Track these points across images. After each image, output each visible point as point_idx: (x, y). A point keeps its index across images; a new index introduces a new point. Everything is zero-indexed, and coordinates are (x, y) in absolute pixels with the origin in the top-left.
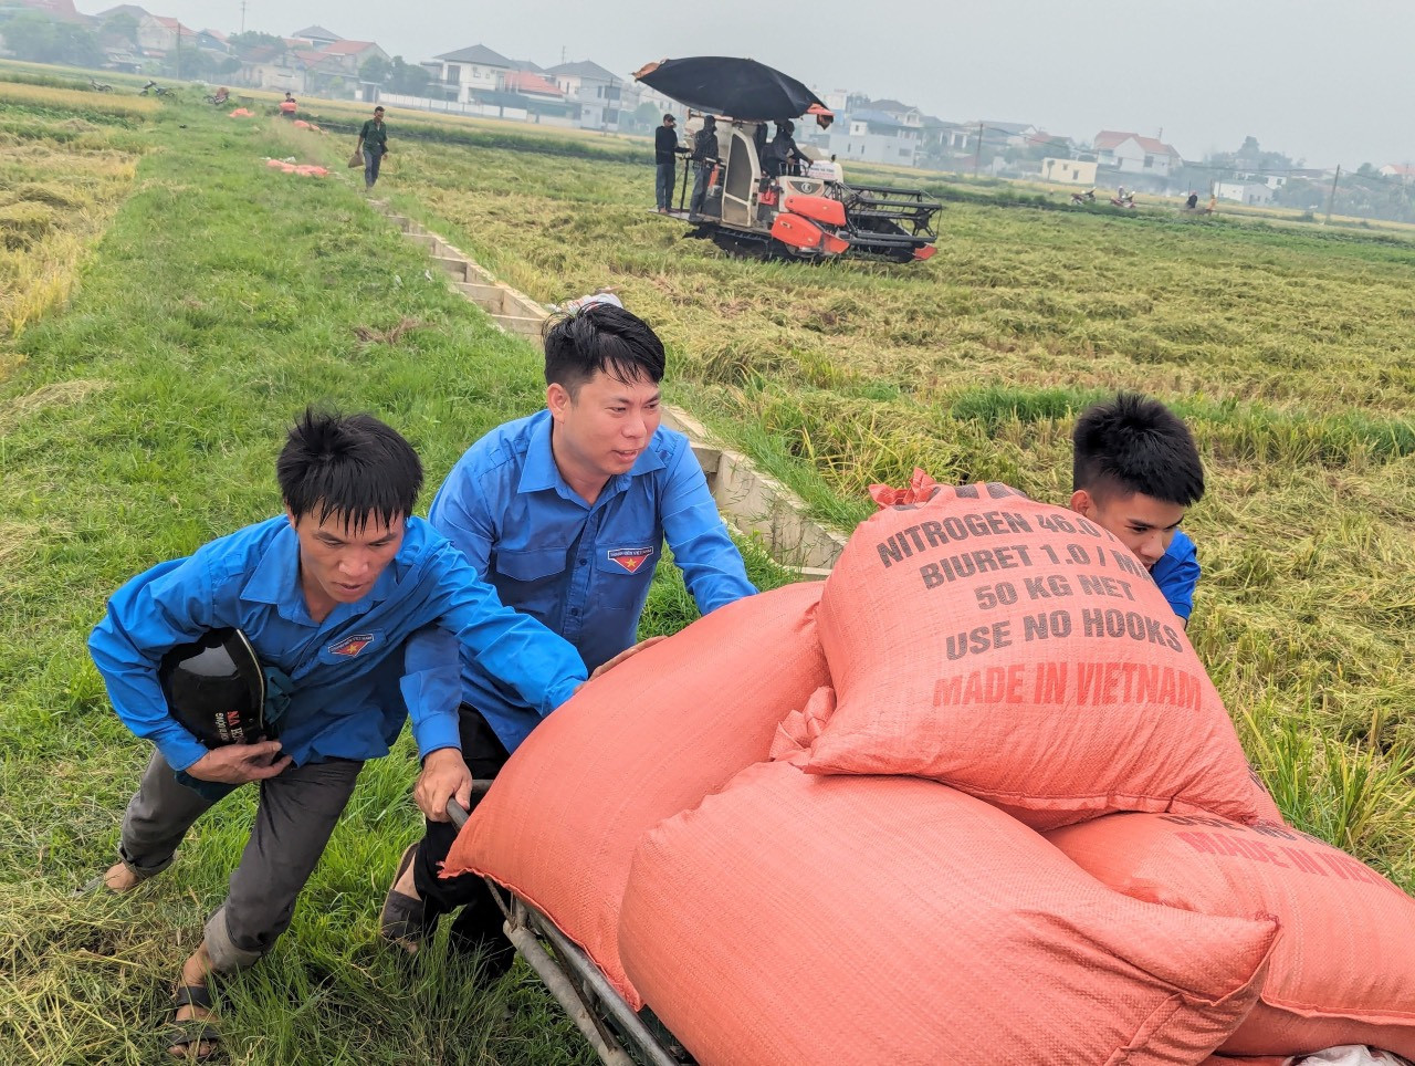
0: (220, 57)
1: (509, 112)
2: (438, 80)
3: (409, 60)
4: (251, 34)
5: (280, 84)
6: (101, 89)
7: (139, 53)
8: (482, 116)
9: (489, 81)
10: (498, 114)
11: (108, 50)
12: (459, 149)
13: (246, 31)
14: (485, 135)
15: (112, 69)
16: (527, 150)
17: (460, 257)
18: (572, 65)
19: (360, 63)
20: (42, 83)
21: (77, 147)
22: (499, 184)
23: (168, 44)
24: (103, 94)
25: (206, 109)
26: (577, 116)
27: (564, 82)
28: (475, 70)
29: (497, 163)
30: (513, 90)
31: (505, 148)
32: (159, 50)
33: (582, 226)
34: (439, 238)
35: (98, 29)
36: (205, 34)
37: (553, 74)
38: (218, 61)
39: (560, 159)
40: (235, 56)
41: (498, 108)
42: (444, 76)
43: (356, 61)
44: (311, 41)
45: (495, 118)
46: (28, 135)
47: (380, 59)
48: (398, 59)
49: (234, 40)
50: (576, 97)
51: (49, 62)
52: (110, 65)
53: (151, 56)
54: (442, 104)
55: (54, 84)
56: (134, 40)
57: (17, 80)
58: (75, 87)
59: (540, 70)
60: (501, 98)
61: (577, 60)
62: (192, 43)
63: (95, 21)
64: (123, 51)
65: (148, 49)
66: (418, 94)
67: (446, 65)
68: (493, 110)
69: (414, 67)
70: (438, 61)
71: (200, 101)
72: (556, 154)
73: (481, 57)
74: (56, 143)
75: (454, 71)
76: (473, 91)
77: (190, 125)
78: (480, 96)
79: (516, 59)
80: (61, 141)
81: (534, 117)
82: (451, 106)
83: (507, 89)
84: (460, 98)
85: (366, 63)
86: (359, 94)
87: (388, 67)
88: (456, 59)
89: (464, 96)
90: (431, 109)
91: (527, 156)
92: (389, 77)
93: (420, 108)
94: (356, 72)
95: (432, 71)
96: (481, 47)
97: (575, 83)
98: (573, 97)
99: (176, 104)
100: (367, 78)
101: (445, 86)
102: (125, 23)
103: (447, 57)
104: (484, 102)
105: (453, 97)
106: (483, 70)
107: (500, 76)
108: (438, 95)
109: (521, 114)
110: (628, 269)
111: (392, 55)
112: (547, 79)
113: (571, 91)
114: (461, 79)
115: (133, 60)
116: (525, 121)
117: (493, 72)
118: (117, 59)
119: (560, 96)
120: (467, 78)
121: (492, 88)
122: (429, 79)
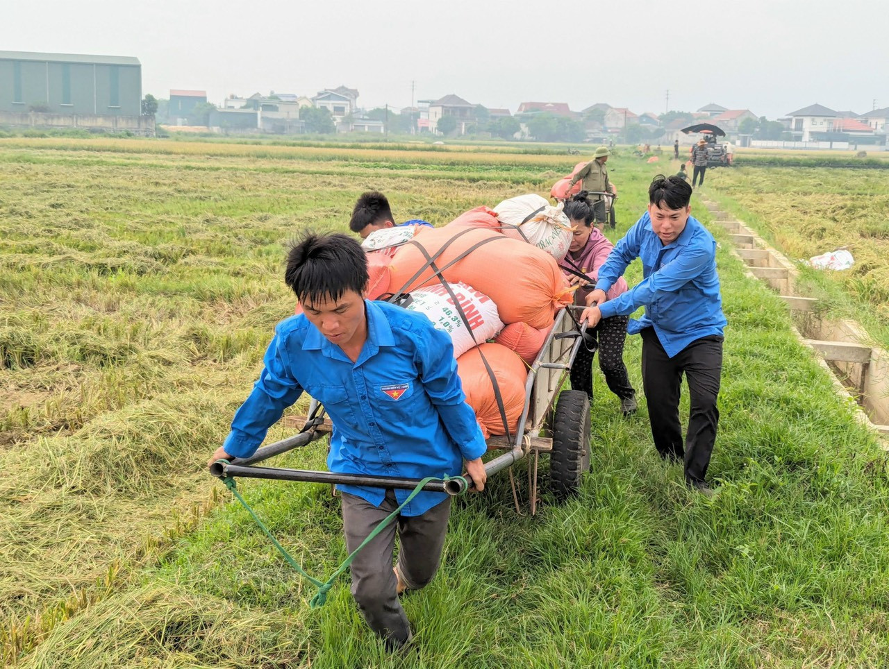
0: (653, 128)
1: (836, 145)
2: (789, 129)
3: (769, 119)
4: (672, 113)
5: (689, 142)
6: (573, 153)
7: (605, 131)
8: (818, 149)
9: (822, 126)
10: (829, 147)
11: (588, 131)
12: (790, 170)
13: (669, 111)
14: (810, 159)
15: (589, 142)
16: (838, 167)
17: (750, 233)
18: (879, 110)
19: (739, 124)
20: (540, 153)
21: (544, 187)
22: (805, 188)
23: (621, 124)
24: (574, 156)
25: (634, 159)
26: (883, 143)
27: (873, 122)
28: (813, 120)
29: (813, 176)
30: (839, 130)
31: (824, 166)
32: (617, 128)
33: (851, 210)
34: (742, 223)
35: (582, 119)
36: (645, 116)
37: (866, 118)
38: (652, 131)
39: (861, 170)
40: (662, 127)
41: (829, 143)
42: (793, 126)
43: (736, 122)
44: (709, 113)
45: (827, 149)
46: (517, 182)
47: (751, 120)
48: (763, 119)
49: (661, 118)
50: (882, 131)
51: (553, 141)
52: (588, 140)
53: (612, 132)
54: (791, 144)
55: (546, 153)
56: (602, 123)
57: (526, 153)
58: (558, 154)
59: (857, 116)
60: (830, 137)
61: (882, 107)
62: (636, 122)
63: (580, 114)
64: (596, 131)
65: (610, 128)
66: (776, 139)
67: (794, 120)
68: (826, 145)
69: (773, 122)
70: (790, 117)
71: (631, 155)
72: (859, 168)
73: (817, 111)
74: (532, 186)
75: (800, 123)
76: (812, 133)
77: (617, 169)
78: (817, 136)
79: (841, 110)
80: (535, 184)
81: (853, 146)
82: (798, 144)
83: (835, 130)
84: (803, 140)
85: (743, 123)
86: (738, 143)
87: (757, 124)
88: (800, 115)
89: (806, 137)
90: (784, 147)
91: (837, 170)
92: (758, 130)
93: (777, 148)
94: (737, 129)
95: (785, 125)
96: (816, 105)
97: (881, 122)
98: (880, 131)
99: (615, 158)
100: (743, 132)
101: (793, 132)
102: (597, 114)
103: (795, 114)
104: (819, 140)
105: (799, 138)
106: (819, 120)
107: (830, 122)
108: (789, 138)
109: (845, 145)
110: (873, 235)
111: (759, 116)
112: (862, 121)
113: (879, 127)
114: (804, 127)
115: (601, 135)
116: (847, 150)
117: (825, 120)
118: (593, 136)
119: (871, 132)
120: (808, 125)
121: (825, 130)
122: (783, 129)
